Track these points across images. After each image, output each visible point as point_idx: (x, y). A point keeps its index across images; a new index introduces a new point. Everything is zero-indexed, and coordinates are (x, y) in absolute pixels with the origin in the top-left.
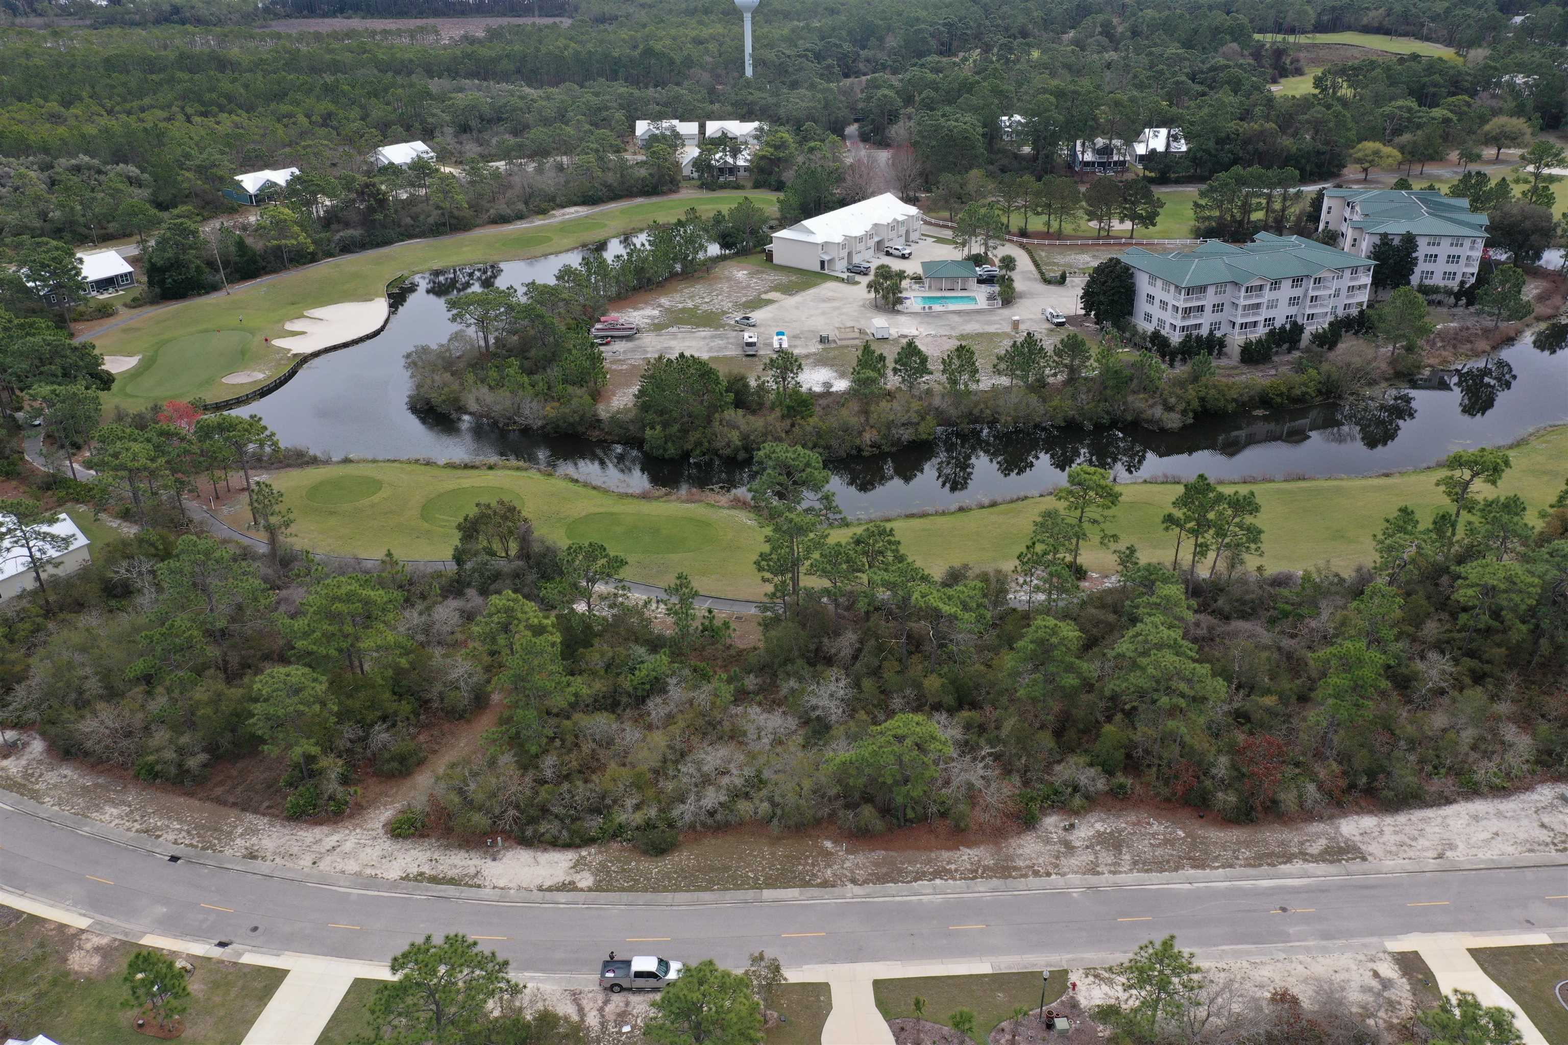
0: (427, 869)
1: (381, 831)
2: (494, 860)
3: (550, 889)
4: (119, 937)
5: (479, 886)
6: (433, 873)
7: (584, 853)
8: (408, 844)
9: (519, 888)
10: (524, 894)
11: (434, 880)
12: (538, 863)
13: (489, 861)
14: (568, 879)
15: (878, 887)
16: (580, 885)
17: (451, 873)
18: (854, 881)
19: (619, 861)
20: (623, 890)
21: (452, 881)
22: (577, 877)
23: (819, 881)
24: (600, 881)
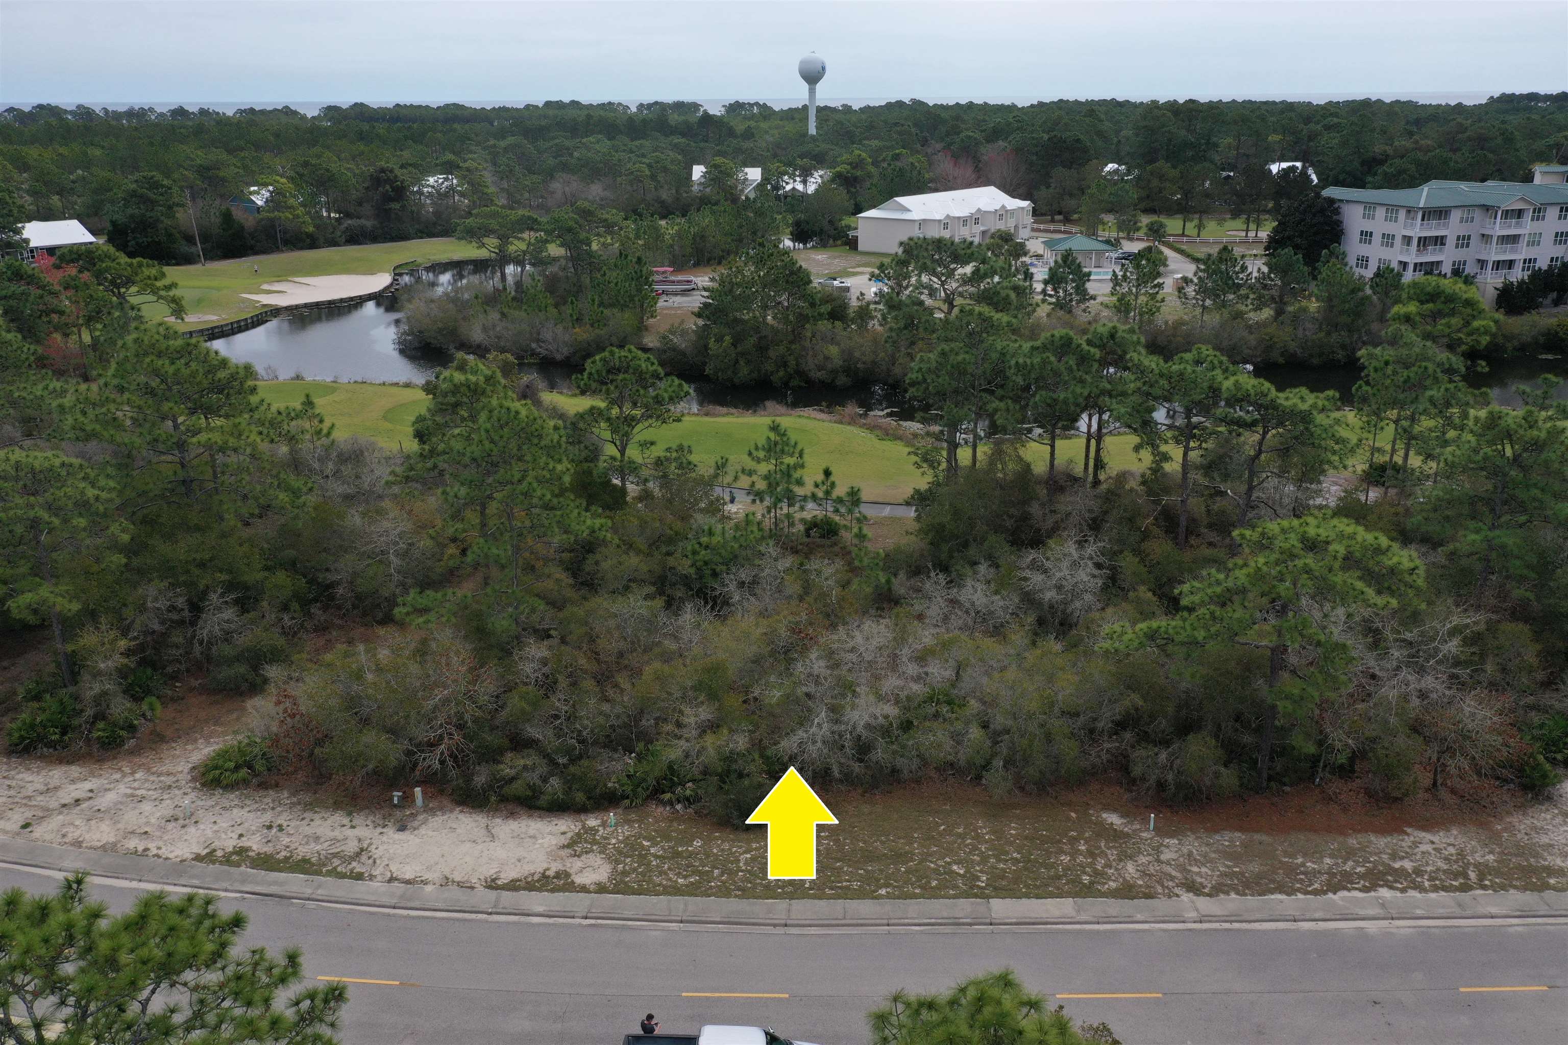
0: (255, 844)
1: (185, 777)
2: (402, 828)
3: (513, 886)
5: (359, 877)
6: (268, 849)
7: (592, 822)
8: (233, 797)
9: (446, 881)
10: (454, 893)
11: (266, 862)
12: (493, 837)
13: (391, 833)
14: (555, 867)
15: (1252, 901)
16: (579, 880)
17: (303, 851)
18: (1193, 888)
19: (667, 838)
20: (674, 891)
21: (304, 866)
22: (574, 865)
23: (1113, 885)
24: (624, 873)
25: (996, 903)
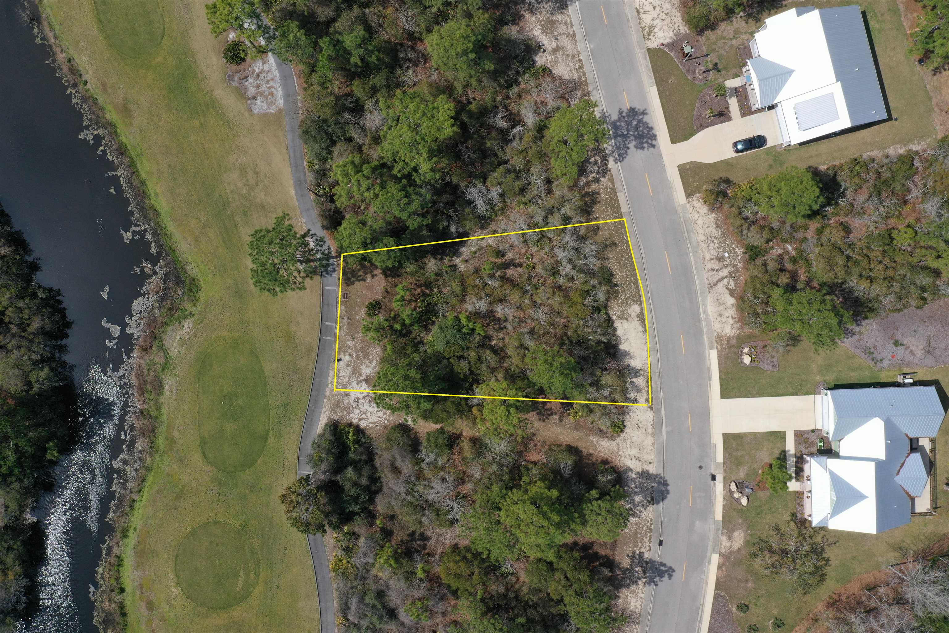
0: (642, 399)
1: (618, 440)
3: (643, 326)
4: (720, 532)
12: (626, 340)
14: (635, 319)
16: (638, 311)
18: (606, 165)
20: (637, 287)
22: (634, 315)
23: (610, 184)
24: (634, 301)
25: (623, 211)
